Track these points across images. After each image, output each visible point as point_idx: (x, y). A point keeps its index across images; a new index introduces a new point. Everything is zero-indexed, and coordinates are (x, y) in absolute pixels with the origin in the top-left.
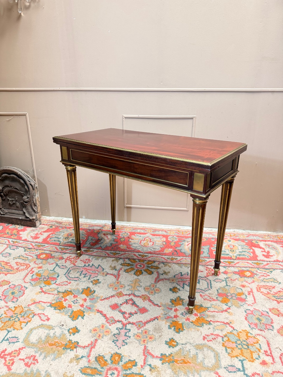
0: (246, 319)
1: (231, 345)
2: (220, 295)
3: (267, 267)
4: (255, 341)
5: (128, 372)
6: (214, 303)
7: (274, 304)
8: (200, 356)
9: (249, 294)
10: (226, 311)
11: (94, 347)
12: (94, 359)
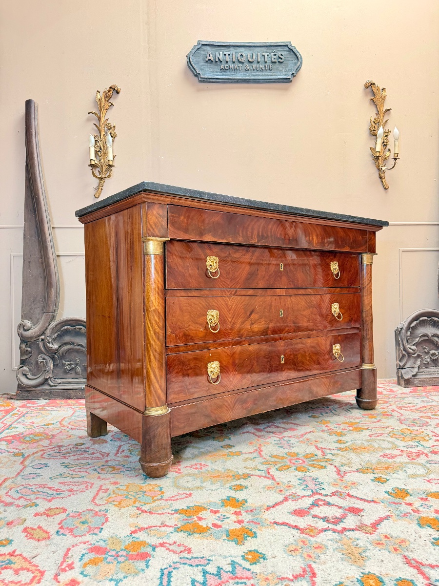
0: (401, 423)
1: (398, 436)
2: (365, 415)
3: (396, 397)
4: (420, 432)
5: (311, 459)
6: (362, 419)
7: (421, 414)
8: (375, 444)
9: (393, 412)
10: (378, 422)
11: (261, 451)
12: (268, 457)
